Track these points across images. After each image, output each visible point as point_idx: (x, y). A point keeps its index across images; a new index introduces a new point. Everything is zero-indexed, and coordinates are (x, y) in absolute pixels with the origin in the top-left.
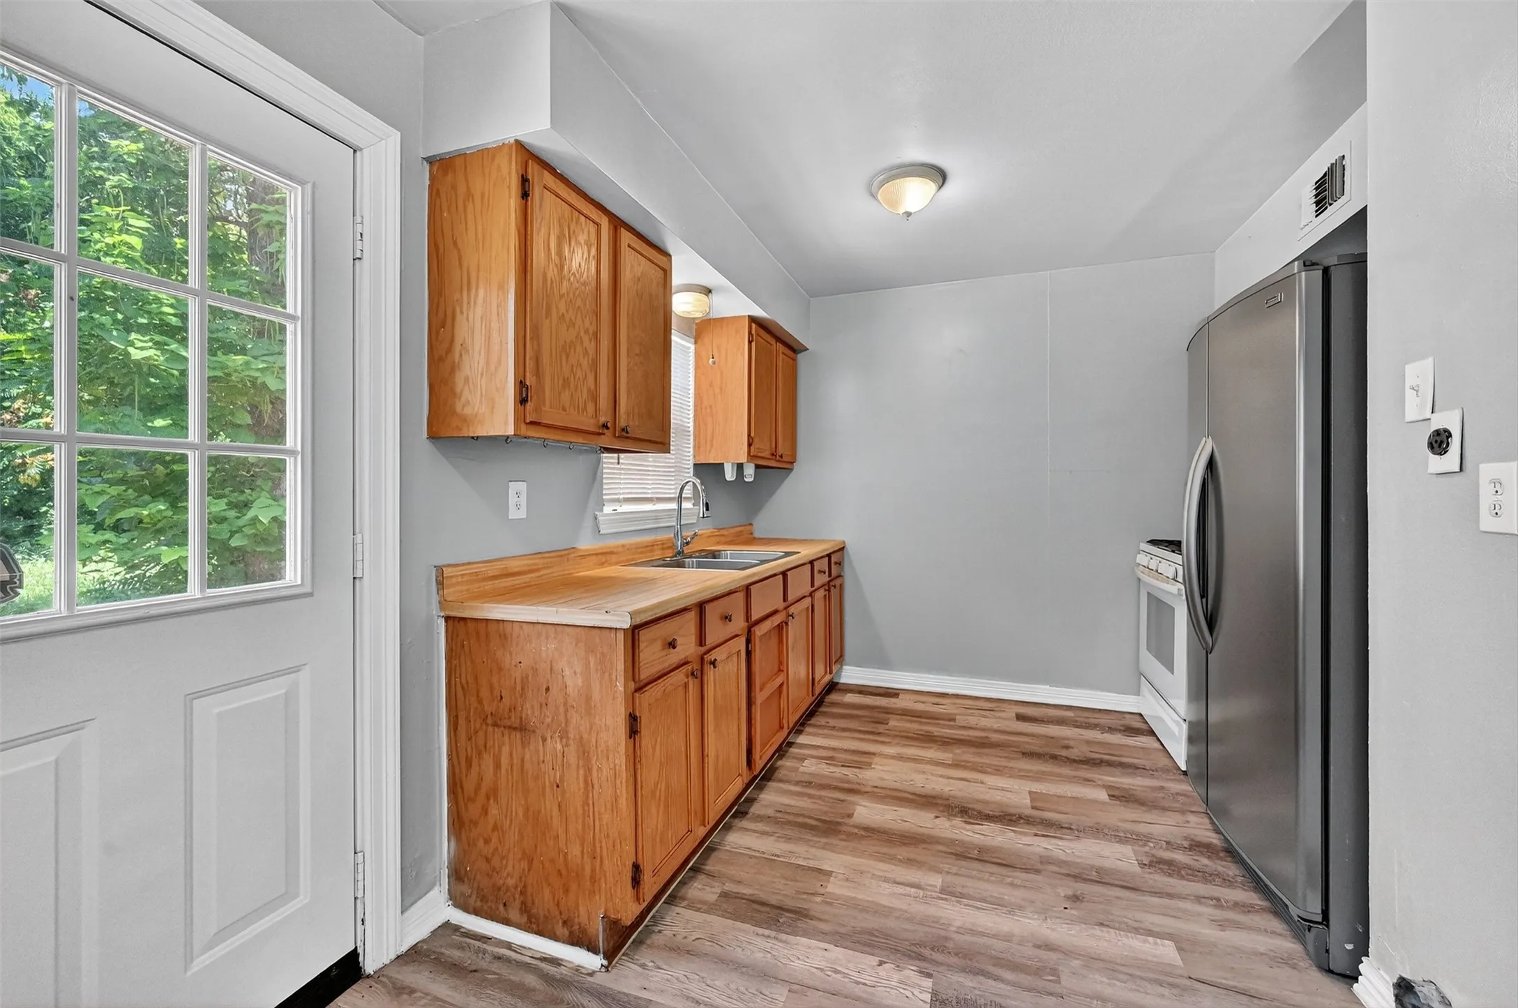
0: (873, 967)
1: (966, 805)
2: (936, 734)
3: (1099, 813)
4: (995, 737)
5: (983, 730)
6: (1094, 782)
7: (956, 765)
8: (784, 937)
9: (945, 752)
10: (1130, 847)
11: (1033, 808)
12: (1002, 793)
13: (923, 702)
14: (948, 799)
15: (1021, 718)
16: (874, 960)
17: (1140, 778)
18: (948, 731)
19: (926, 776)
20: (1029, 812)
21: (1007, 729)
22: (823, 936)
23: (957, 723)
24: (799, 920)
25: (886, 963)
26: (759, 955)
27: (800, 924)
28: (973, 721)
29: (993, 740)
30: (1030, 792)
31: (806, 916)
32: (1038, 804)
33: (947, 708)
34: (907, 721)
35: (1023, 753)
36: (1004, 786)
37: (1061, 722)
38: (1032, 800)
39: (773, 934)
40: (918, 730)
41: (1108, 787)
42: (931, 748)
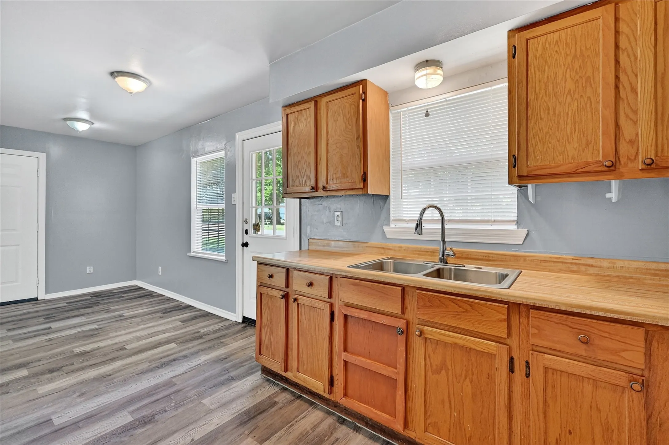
0: (194, 436)
8: (236, 414)
16: (196, 438)
22: (225, 426)
24: (241, 422)
25: (191, 442)
26: (234, 406)
27: (239, 421)
31: (241, 425)
39: (241, 412)
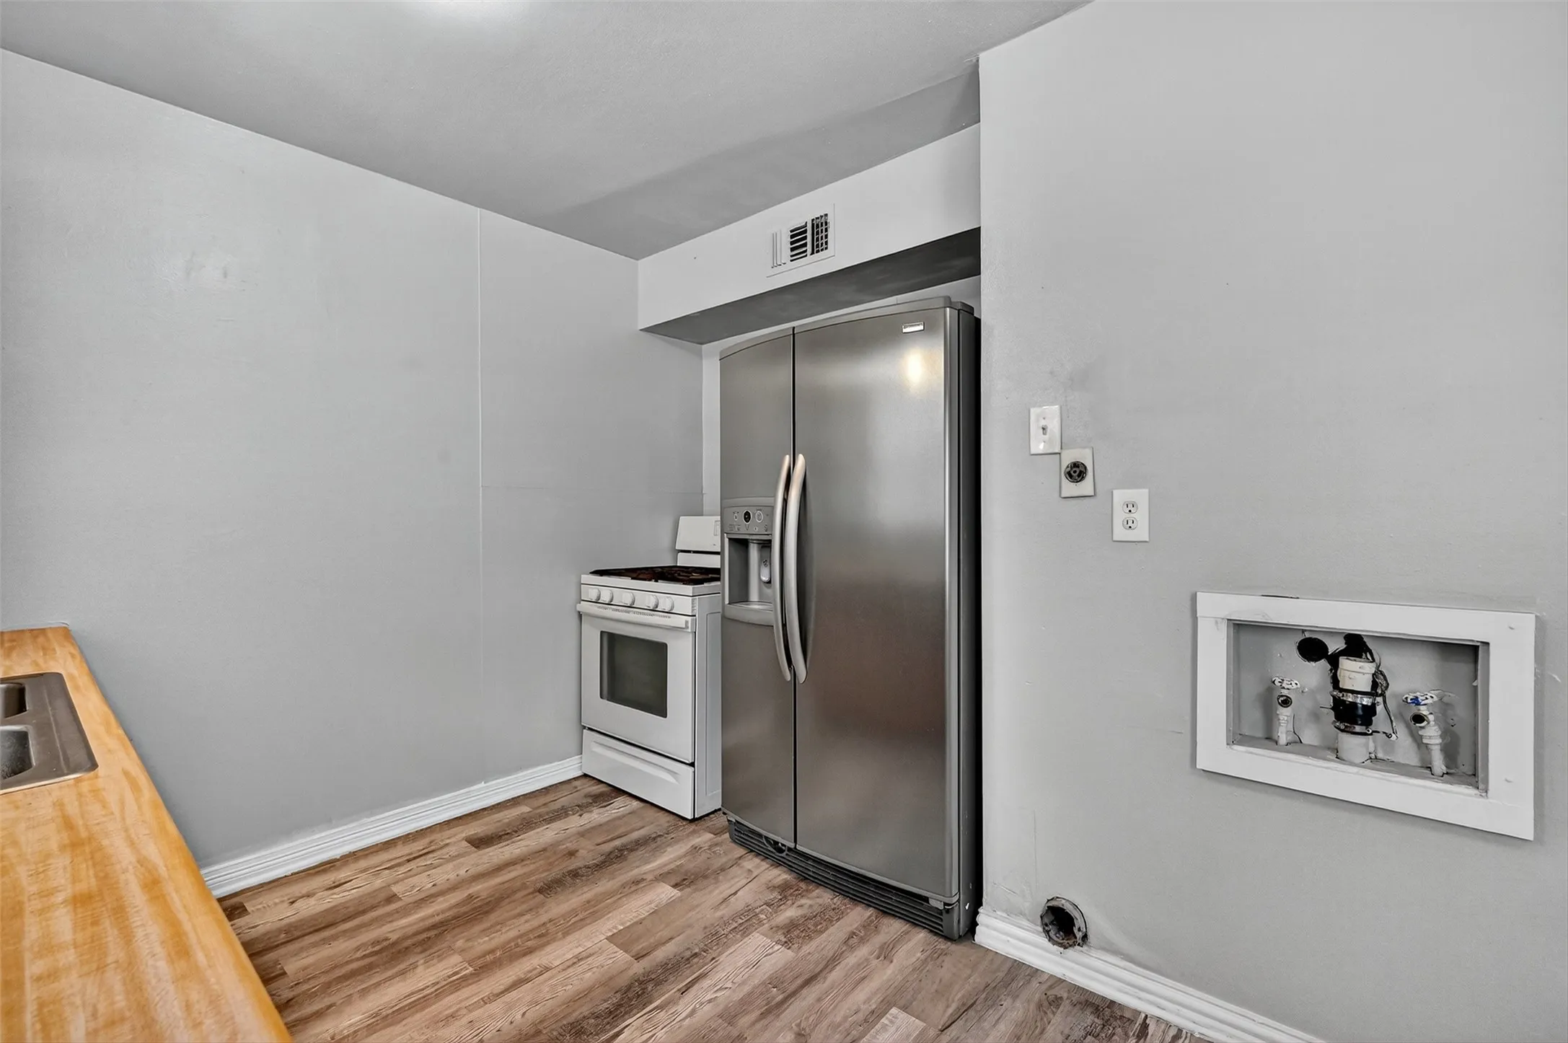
1: (571, 1019)
2: (394, 937)
3: (690, 914)
4: (481, 889)
5: (454, 888)
6: (643, 880)
7: (483, 968)
9: (441, 958)
10: (756, 934)
11: (638, 957)
12: (584, 965)
13: (308, 896)
14: (538, 1032)
15: (479, 843)
17: (669, 849)
18: (404, 922)
19: (465, 1021)
20: (639, 968)
21: (480, 869)
23: (407, 899)
28: (423, 882)
29: (484, 895)
30: (610, 939)
32: (637, 948)
33: (358, 885)
34: (315, 945)
35: (540, 891)
36: (577, 951)
37: (527, 824)
38: (624, 947)
40: (358, 949)
41: (662, 877)
42: (414, 966)
